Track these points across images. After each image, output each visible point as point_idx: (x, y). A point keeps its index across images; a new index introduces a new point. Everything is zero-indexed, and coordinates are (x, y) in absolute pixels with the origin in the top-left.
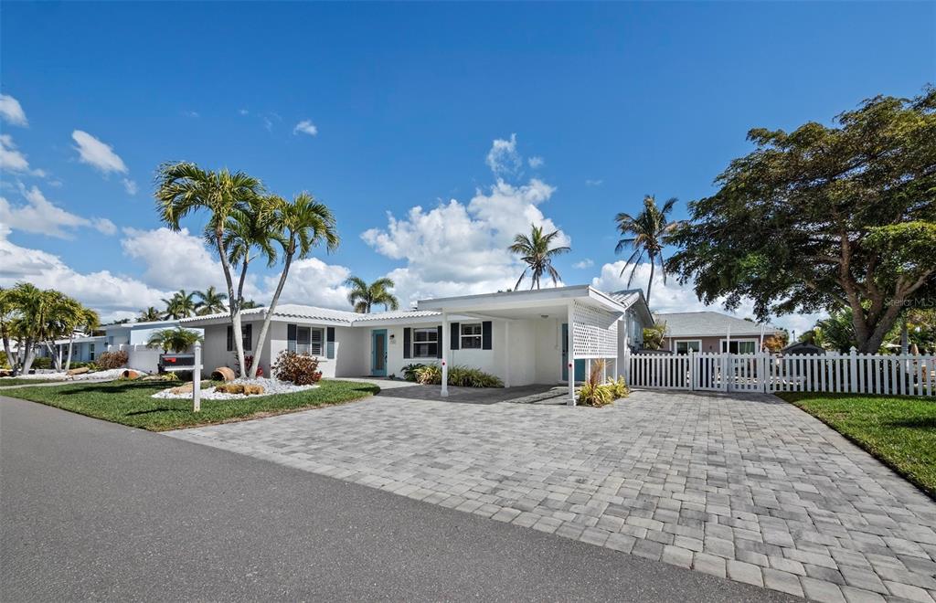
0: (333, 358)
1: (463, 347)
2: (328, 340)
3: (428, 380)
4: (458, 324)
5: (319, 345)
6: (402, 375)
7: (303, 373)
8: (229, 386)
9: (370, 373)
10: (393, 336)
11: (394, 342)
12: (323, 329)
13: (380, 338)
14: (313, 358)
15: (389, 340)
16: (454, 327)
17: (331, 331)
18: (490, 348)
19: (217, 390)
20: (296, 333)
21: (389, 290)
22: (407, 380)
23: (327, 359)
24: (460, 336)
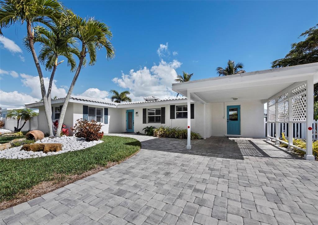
0: (107, 123)
1: (177, 118)
2: (105, 115)
3: (161, 135)
4: (174, 106)
5: (100, 117)
6: (143, 132)
7: (92, 133)
8: (33, 145)
9: (125, 131)
10: (137, 113)
11: (138, 116)
12: (102, 109)
13: (130, 114)
14: (98, 123)
15: (135, 114)
16: (172, 107)
17: (106, 110)
18: (194, 118)
19: (22, 149)
20: (87, 110)
21: (128, 96)
22: (147, 135)
23: (104, 124)
24: (176, 112)
